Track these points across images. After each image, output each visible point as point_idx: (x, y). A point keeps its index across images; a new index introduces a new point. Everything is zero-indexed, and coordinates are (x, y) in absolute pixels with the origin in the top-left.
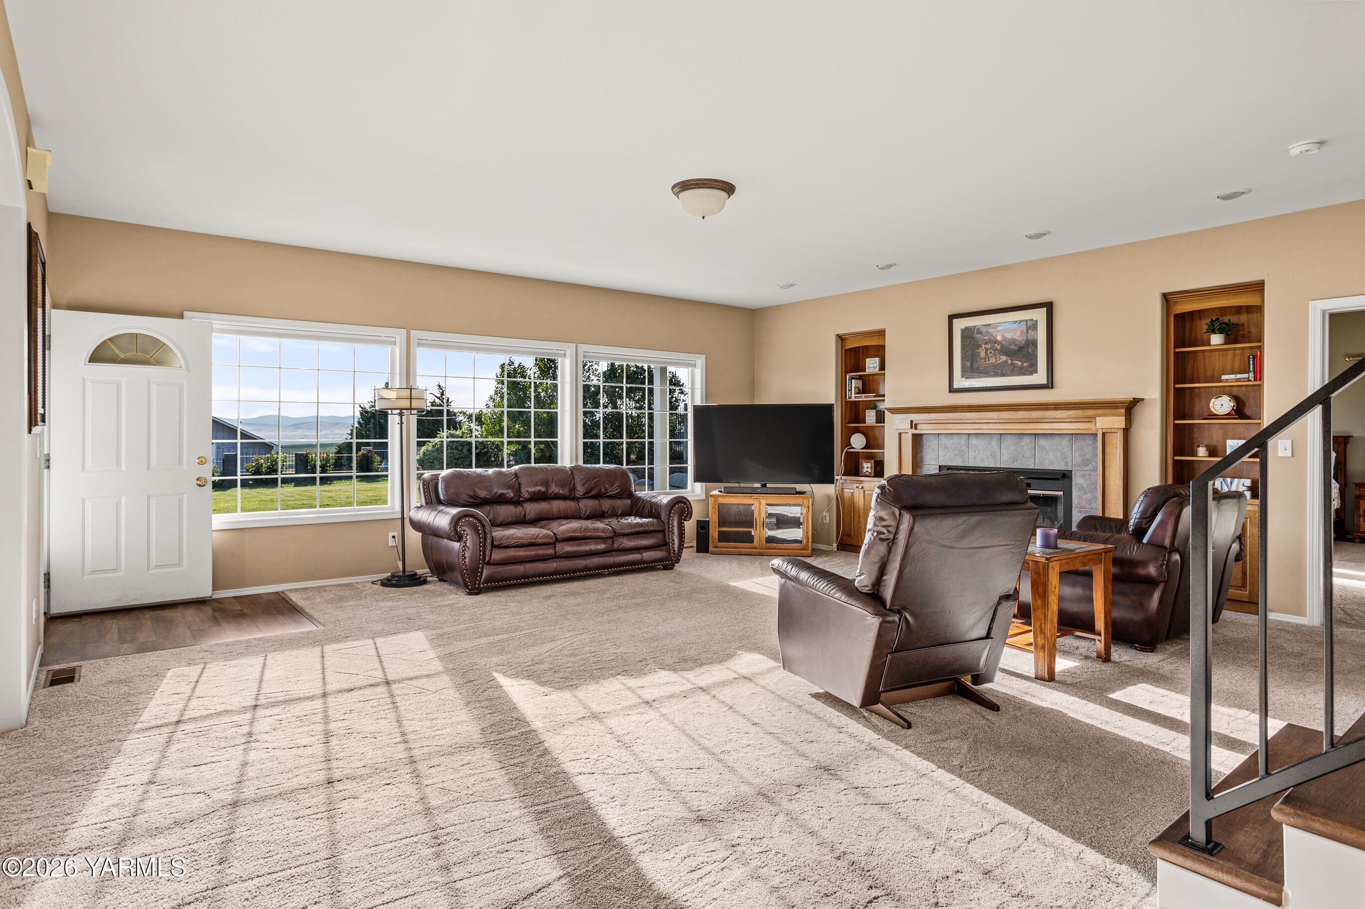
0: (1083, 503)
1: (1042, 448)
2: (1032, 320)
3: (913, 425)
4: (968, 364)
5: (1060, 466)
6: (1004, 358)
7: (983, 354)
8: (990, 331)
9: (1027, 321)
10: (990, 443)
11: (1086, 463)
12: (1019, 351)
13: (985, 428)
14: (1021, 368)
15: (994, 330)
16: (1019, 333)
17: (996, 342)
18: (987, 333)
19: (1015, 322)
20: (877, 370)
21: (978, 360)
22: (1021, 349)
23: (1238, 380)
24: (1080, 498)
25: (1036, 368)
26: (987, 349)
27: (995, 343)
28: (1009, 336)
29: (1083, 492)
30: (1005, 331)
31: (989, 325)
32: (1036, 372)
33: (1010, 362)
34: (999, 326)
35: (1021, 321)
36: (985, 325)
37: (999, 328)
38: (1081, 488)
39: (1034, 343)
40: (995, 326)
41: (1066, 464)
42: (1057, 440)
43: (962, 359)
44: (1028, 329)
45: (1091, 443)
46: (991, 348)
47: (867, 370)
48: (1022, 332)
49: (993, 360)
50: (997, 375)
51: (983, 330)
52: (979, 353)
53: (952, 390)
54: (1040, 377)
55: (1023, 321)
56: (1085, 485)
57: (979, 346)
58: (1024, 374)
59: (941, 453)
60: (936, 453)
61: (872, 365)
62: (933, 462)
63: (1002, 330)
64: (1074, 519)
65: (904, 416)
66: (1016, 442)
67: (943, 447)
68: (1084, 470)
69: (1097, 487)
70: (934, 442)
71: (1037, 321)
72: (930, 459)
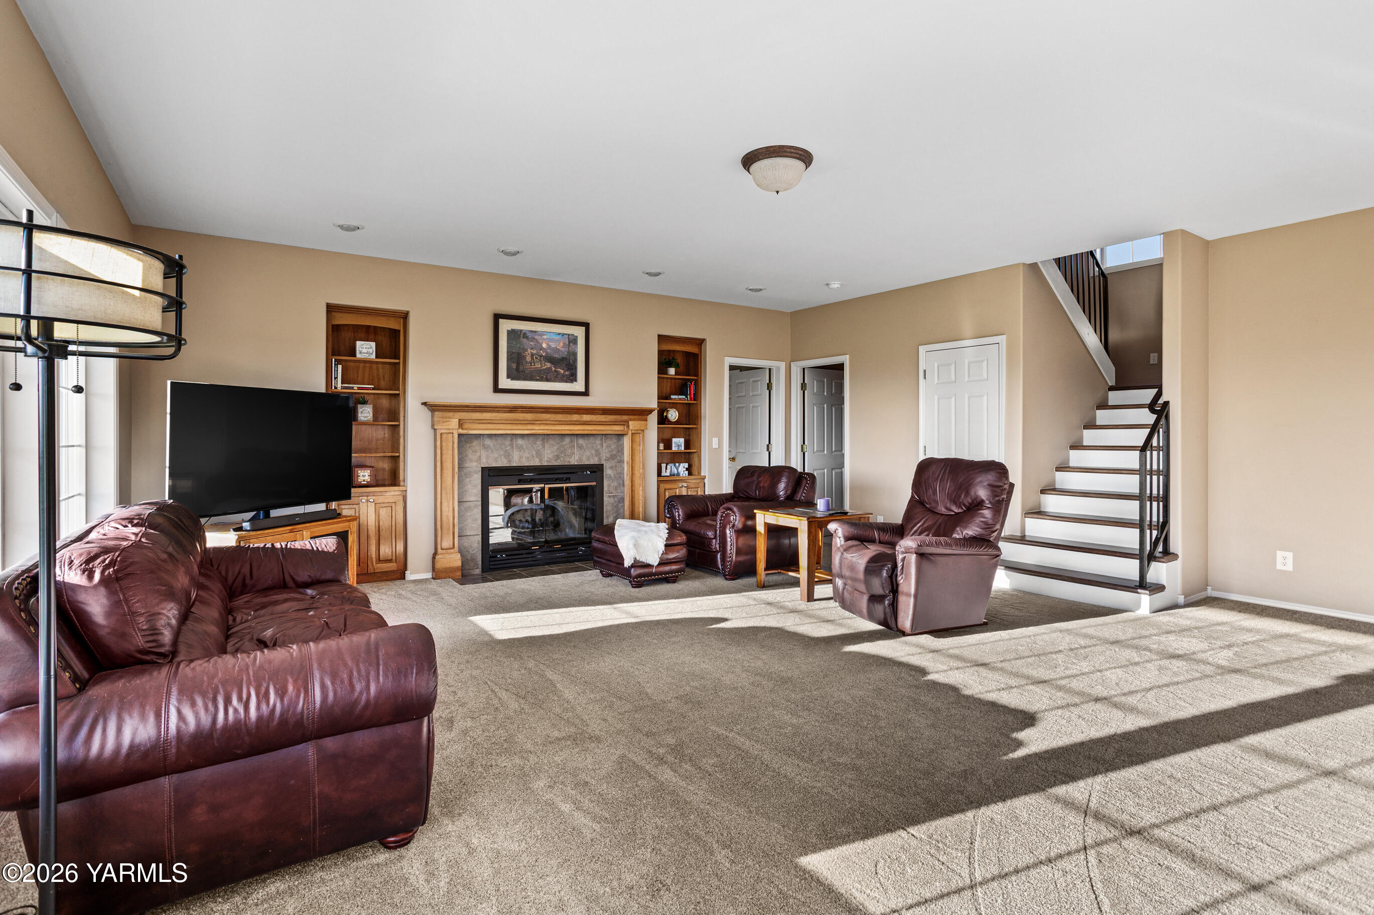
0: (612, 489)
1: (580, 448)
2: (573, 335)
3: (461, 424)
4: (514, 366)
5: (594, 461)
6: (549, 365)
7: (528, 359)
8: (536, 337)
9: (569, 335)
10: (535, 443)
11: (612, 457)
12: (561, 360)
13: (537, 428)
14: (563, 376)
15: (540, 337)
16: (562, 344)
17: (542, 348)
18: (533, 339)
19: (559, 334)
20: (373, 356)
21: (524, 363)
22: (563, 359)
23: (680, 399)
24: (609, 486)
25: (576, 377)
26: (532, 355)
27: (541, 350)
28: (553, 345)
29: (611, 481)
30: (551, 340)
31: (535, 332)
32: (576, 381)
33: (553, 369)
34: (544, 335)
35: (563, 334)
36: (532, 331)
37: (545, 337)
38: (610, 478)
39: (575, 354)
40: (542, 334)
41: (600, 459)
42: (591, 439)
43: (508, 361)
44: (570, 342)
45: (616, 441)
46: (536, 354)
47: (358, 356)
48: (564, 344)
49: (538, 365)
50: (541, 380)
51: (528, 334)
52: (525, 357)
53: (497, 390)
54: (579, 386)
55: (566, 334)
56: (612, 475)
57: (525, 350)
58: (565, 381)
59: (484, 454)
60: (478, 454)
61: (365, 351)
62: (475, 464)
63: (547, 339)
64: (605, 503)
65: (451, 414)
66: (559, 442)
67: (486, 447)
68: (613, 463)
69: (622, 476)
70: (475, 443)
71: (577, 337)
72: (471, 461)
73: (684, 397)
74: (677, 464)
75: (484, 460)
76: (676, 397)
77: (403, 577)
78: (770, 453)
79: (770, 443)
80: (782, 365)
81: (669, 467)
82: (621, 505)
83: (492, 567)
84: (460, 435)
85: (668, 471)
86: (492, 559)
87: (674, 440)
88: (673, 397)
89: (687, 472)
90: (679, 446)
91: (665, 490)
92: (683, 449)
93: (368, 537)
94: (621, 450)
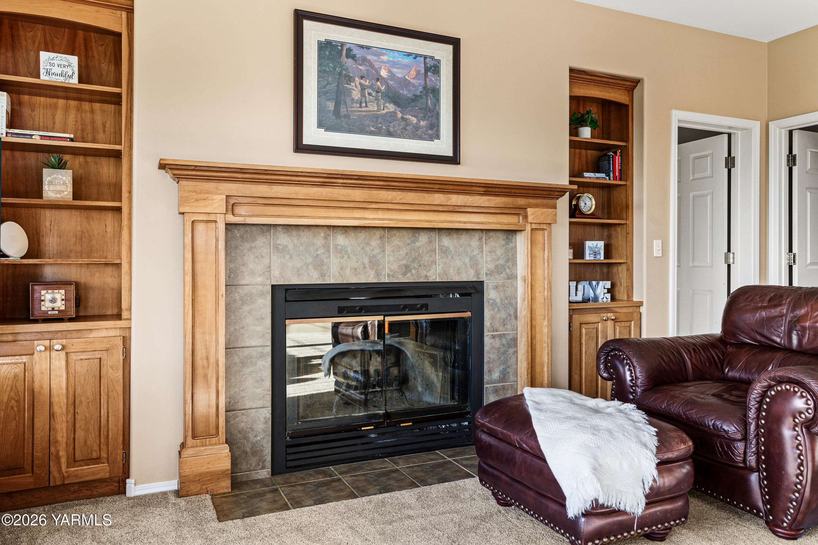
0: (497, 324)
1: (445, 251)
2: (432, 58)
3: (230, 205)
4: (331, 106)
5: (468, 276)
6: (391, 107)
7: (356, 94)
8: (369, 57)
9: (425, 57)
10: (368, 242)
11: (498, 269)
12: (413, 100)
13: (371, 216)
14: (417, 127)
15: (375, 58)
16: (413, 73)
18: (364, 60)
19: (409, 54)
20: (74, 81)
21: (349, 102)
22: (416, 98)
23: (598, 179)
24: (493, 318)
25: (438, 131)
26: (363, 88)
27: (378, 80)
28: (399, 73)
29: (496, 309)
30: (394, 64)
31: (368, 47)
32: (438, 137)
33: (400, 115)
34: (384, 54)
35: (416, 56)
36: (362, 46)
37: (385, 58)
38: (494, 304)
39: (436, 92)
40: (380, 52)
41: (478, 274)
42: (464, 238)
43: (319, 96)
44: (427, 70)
45: (504, 241)
46: (371, 87)
47: (44, 78)
48: (418, 72)
49: (372, 107)
50: (378, 133)
51: (356, 51)
52: (349, 92)
53: (300, 147)
54: (442, 145)
55: (421, 56)
56: (498, 301)
57: (350, 79)
58: (421, 138)
59: (276, 261)
60: (266, 261)
61: (56, 70)
62: (259, 279)
63: (388, 62)
64: (486, 348)
65: (211, 185)
66: (409, 241)
67: (280, 250)
68: (499, 279)
69: (513, 301)
70: (261, 241)
71: (439, 61)
72: (253, 273)
73: (603, 175)
74: (594, 283)
75: (276, 273)
76: (592, 175)
77: (122, 490)
78: (729, 266)
79: (729, 250)
80: (756, 127)
81: (580, 287)
82: (511, 351)
83: (290, 464)
84: (229, 226)
85: (580, 293)
86: (290, 450)
87: (589, 244)
88: (586, 174)
89: (609, 296)
90: (596, 254)
91: (581, 324)
92: (602, 258)
93: (52, 415)
94: (512, 259)
